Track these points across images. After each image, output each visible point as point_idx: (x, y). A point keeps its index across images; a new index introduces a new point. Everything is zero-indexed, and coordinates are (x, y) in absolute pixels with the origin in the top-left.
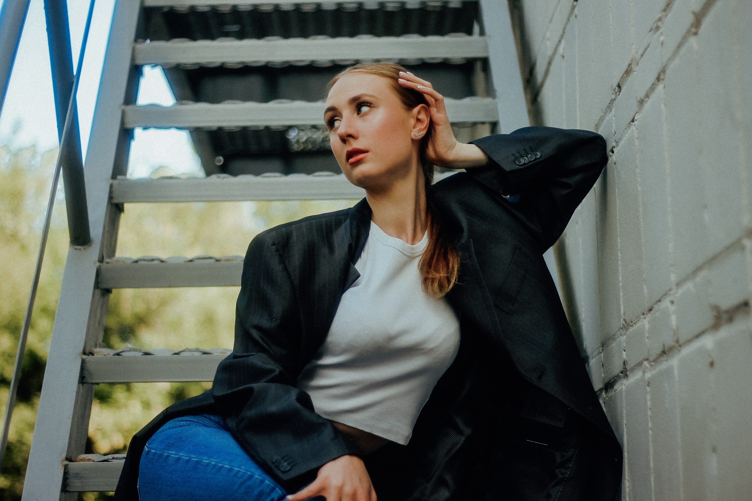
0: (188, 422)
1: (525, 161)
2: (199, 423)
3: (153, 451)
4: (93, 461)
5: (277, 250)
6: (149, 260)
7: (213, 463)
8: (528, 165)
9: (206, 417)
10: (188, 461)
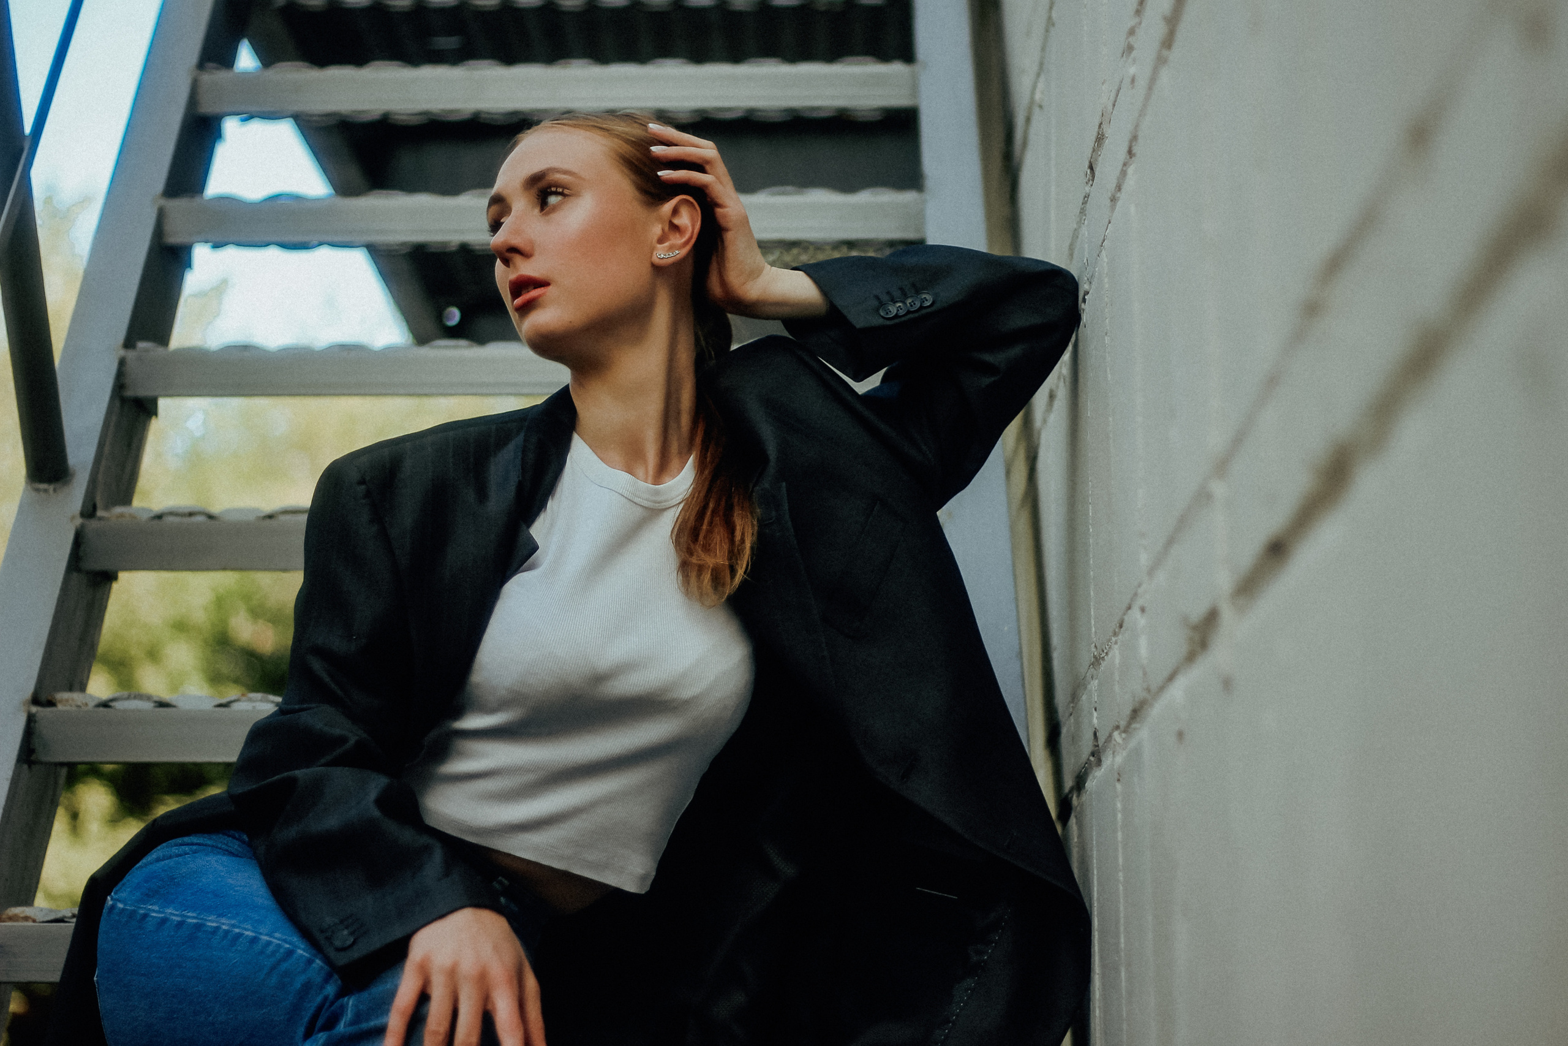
0: (195, 847)
1: (898, 310)
2: (217, 847)
3: (120, 905)
4: (34, 921)
5: (368, 494)
6: (183, 515)
7: (224, 927)
8: (903, 319)
9: (234, 837)
10: (180, 924)
